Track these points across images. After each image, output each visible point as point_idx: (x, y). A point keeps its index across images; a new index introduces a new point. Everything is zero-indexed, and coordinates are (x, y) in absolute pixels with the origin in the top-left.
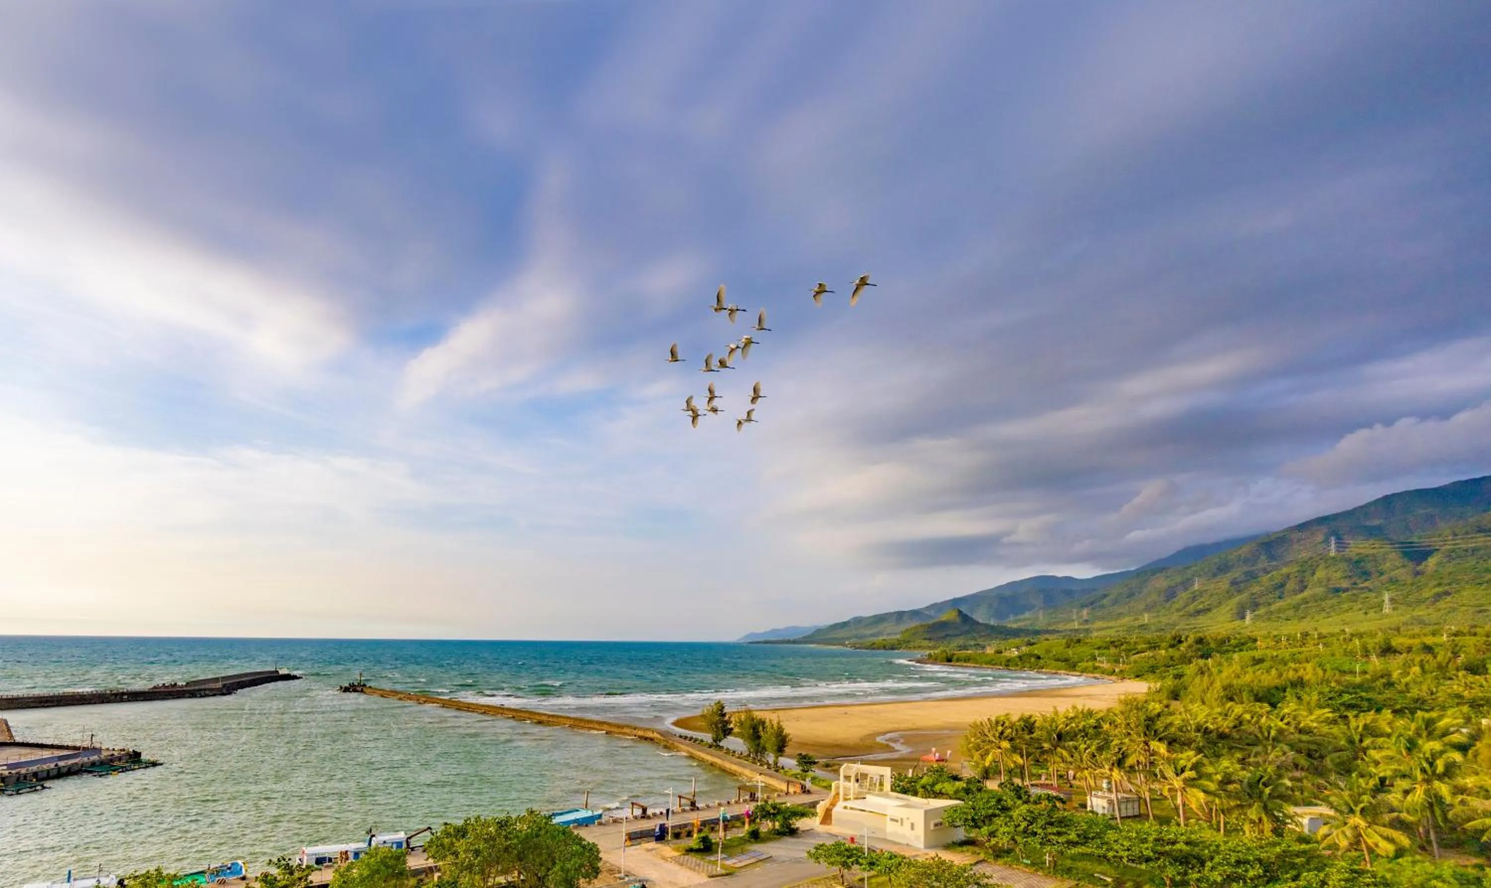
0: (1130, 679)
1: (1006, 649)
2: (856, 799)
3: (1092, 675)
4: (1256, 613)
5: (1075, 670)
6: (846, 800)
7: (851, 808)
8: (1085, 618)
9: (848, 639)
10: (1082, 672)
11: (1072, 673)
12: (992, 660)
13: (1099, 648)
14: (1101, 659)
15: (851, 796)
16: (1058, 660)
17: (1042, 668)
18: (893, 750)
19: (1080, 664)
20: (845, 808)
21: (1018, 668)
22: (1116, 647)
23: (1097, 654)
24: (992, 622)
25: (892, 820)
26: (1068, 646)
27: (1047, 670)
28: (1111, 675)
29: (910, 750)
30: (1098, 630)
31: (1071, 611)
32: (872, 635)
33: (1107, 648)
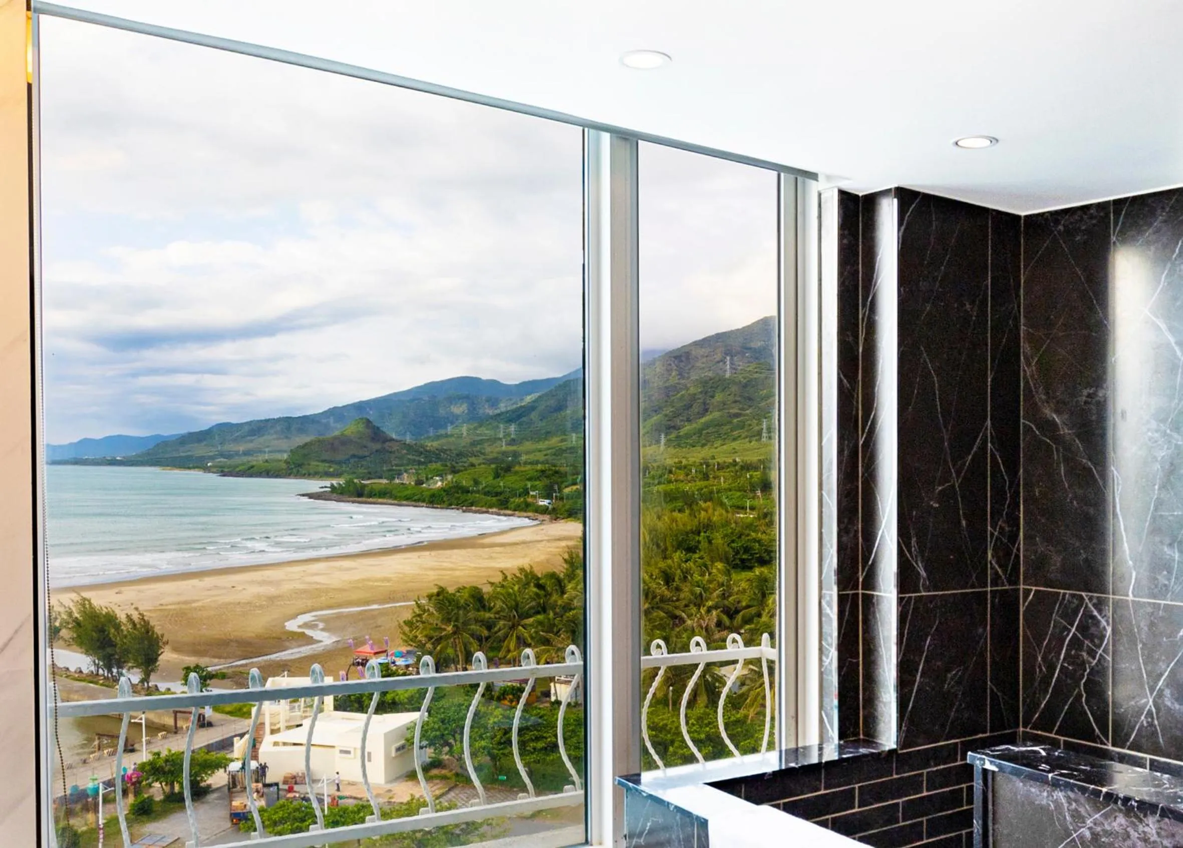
0: (563, 519)
1: (427, 479)
2: (289, 728)
3: (525, 514)
4: (668, 437)
5: (507, 508)
6: (273, 732)
7: (285, 744)
8: (512, 436)
9: (212, 458)
10: (515, 510)
11: (502, 512)
12: (414, 495)
13: (530, 479)
14: (534, 493)
15: (282, 725)
16: (487, 494)
17: (472, 505)
18: (310, 641)
19: (512, 500)
20: (276, 744)
21: (445, 506)
22: (547, 477)
23: (529, 486)
24: (408, 439)
25: (342, 752)
26: (497, 476)
27: (478, 508)
28: (545, 513)
29: (335, 639)
30: (527, 453)
31: (498, 427)
32: (246, 453)
33: (538, 479)
